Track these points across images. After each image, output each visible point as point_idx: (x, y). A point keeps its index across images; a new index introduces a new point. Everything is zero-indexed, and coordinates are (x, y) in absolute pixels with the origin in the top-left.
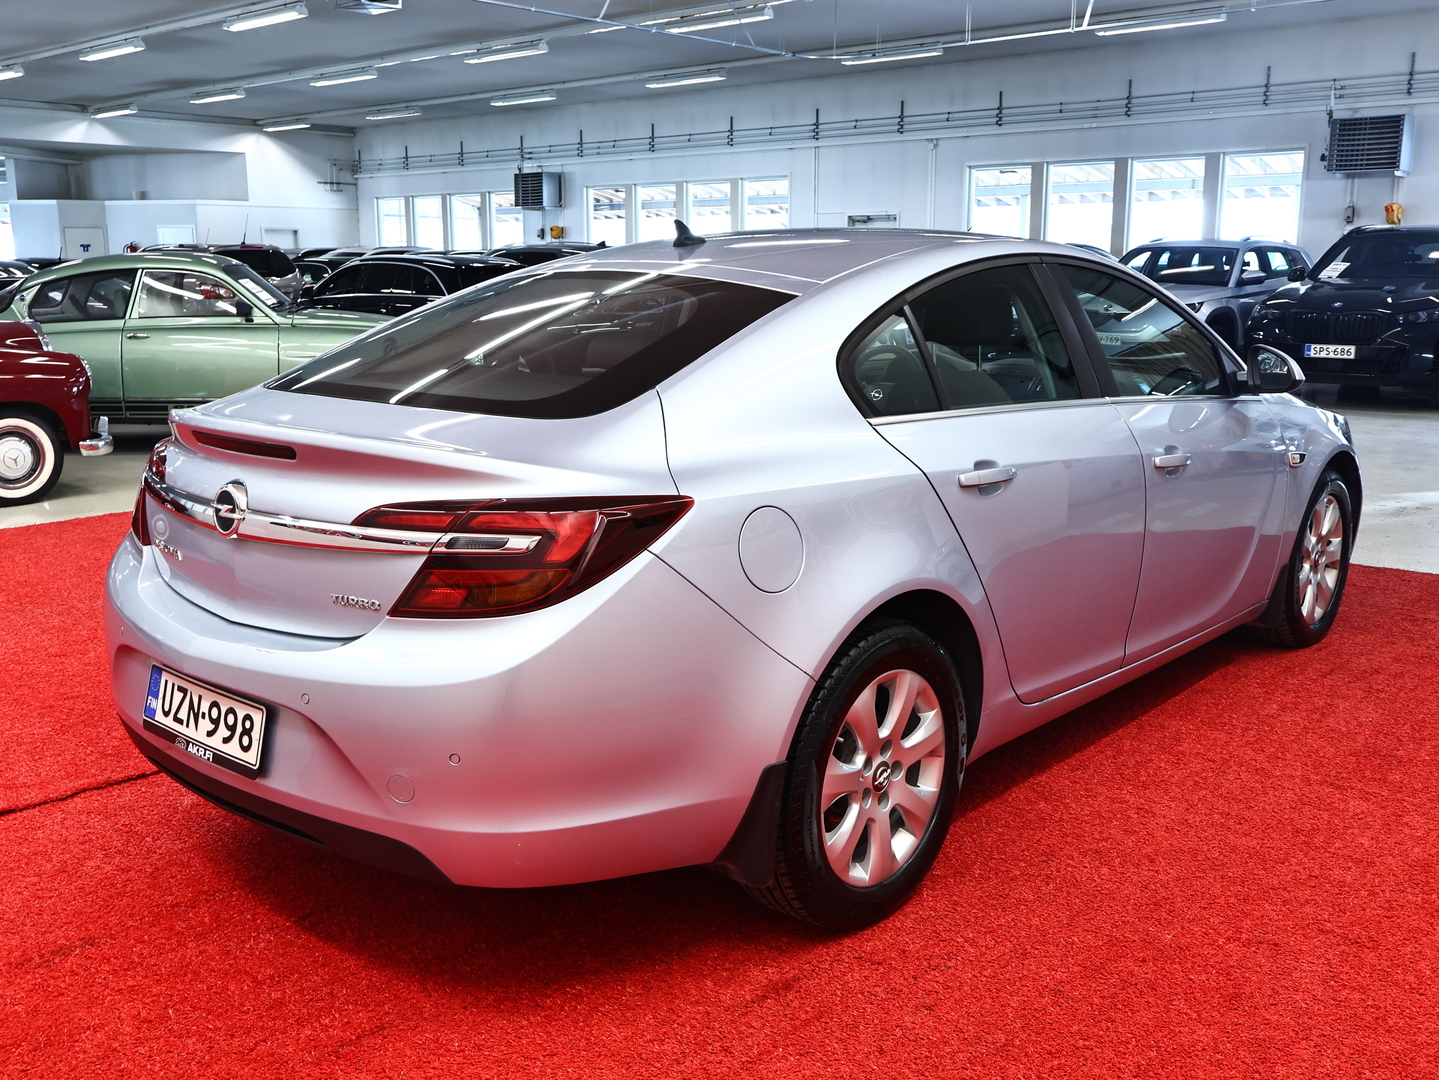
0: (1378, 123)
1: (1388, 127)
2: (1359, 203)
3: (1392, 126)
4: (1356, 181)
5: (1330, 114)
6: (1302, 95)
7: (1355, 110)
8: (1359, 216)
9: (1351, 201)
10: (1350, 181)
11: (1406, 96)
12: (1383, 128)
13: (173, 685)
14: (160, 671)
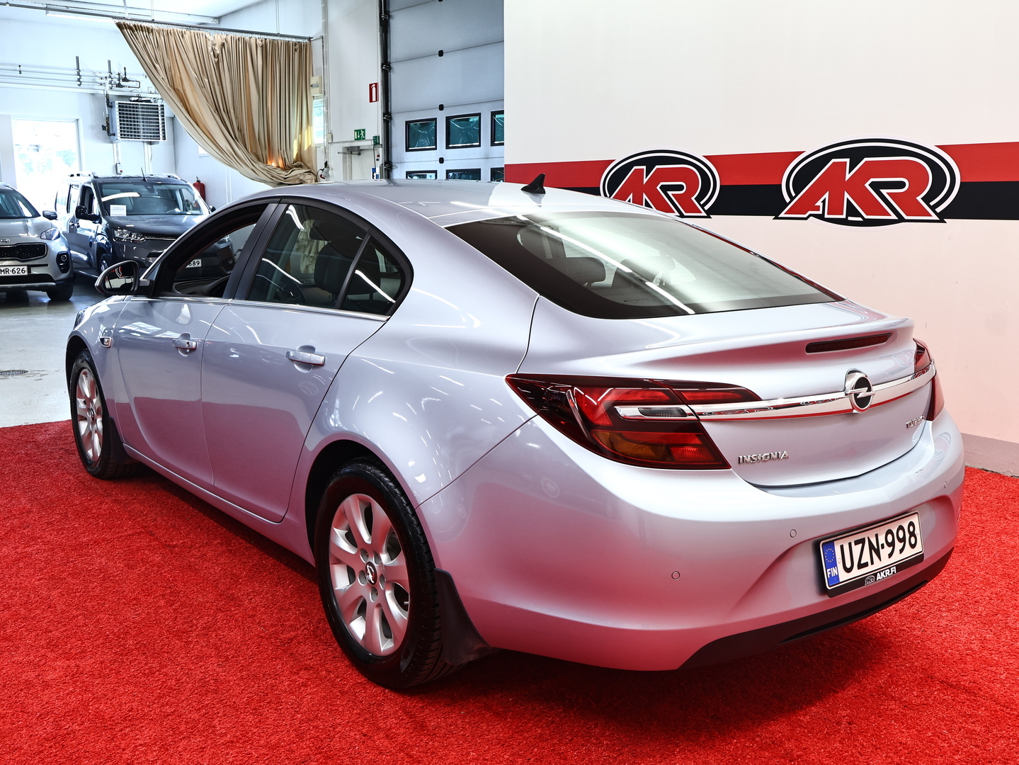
13: (850, 544)
14: (831, 544)
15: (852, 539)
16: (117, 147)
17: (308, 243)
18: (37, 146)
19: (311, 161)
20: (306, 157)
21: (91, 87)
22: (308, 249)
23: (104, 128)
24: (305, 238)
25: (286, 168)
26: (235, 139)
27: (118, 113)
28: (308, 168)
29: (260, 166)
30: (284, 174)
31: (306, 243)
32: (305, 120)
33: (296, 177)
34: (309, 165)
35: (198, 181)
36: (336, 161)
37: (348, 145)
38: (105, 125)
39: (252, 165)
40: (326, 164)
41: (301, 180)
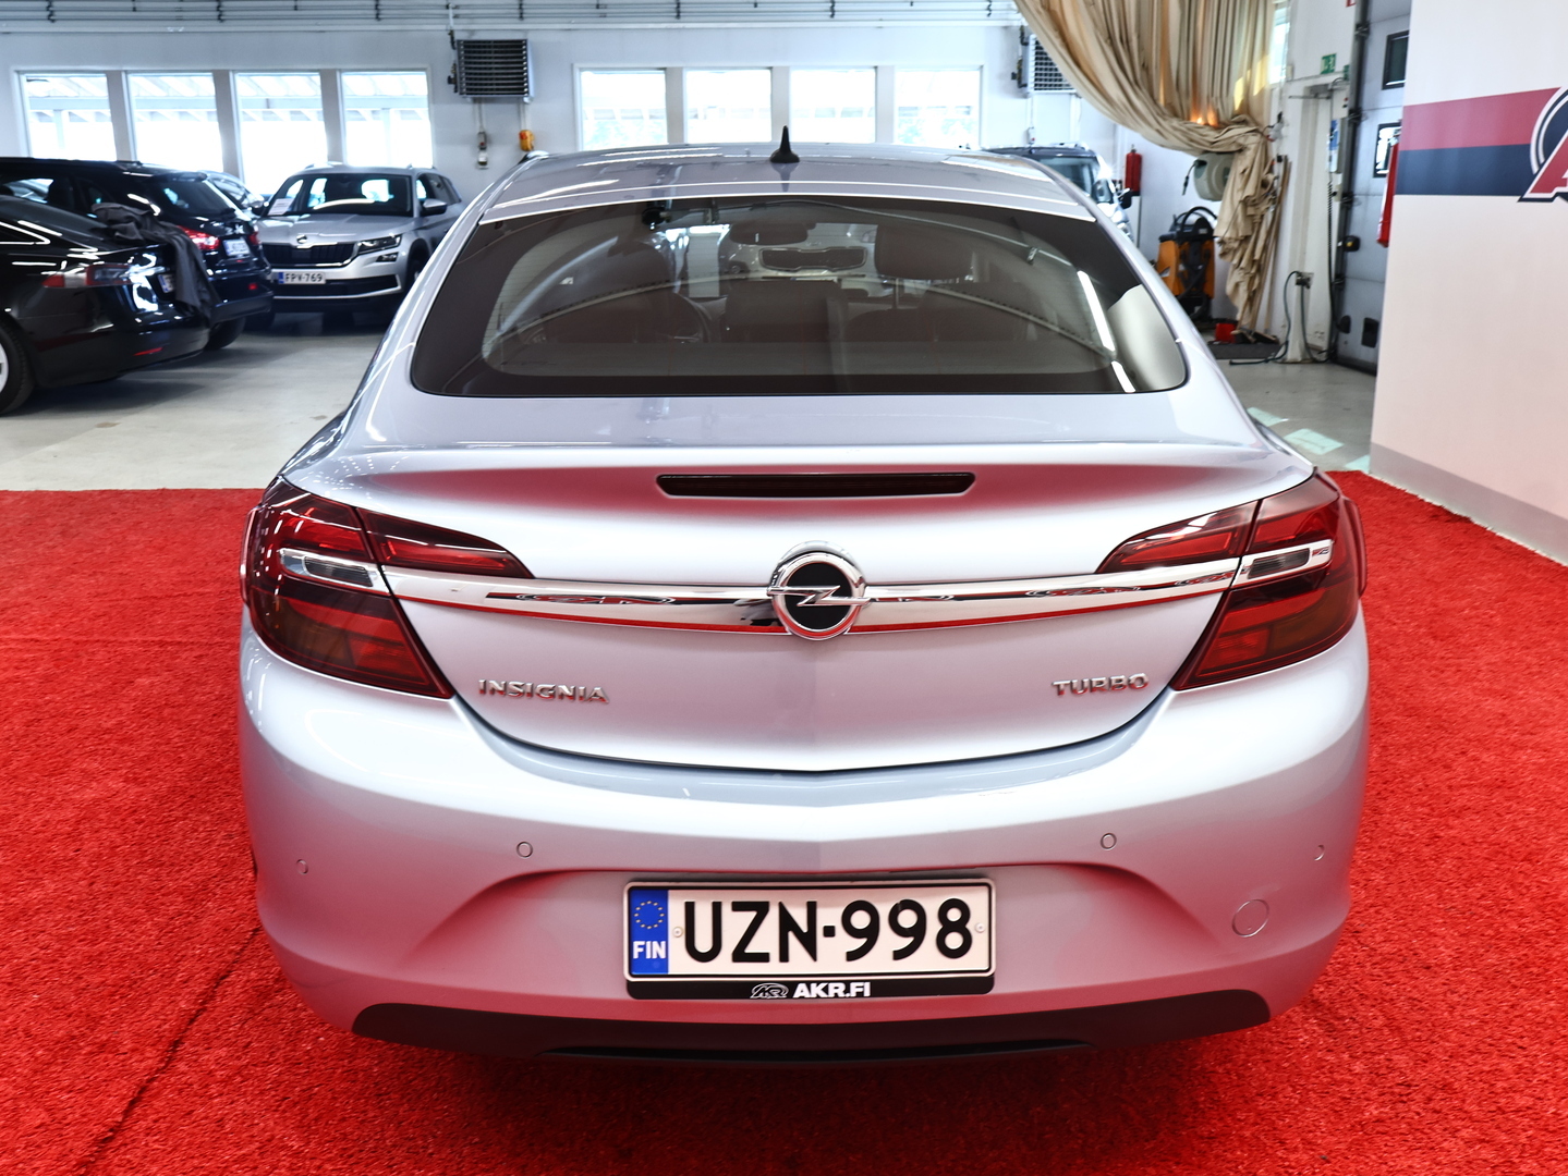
0: (502, 47)
1: (512, 52)
2: (490, 130)
3: (514, 50)
4: (483, 106)
5: (451, 33)
6: (414, 12)
7: (472, 32)
8: (490, 142)
9: (481, 127)
10: (477, 106)
11: (517, 20)
12: (507, 52)
13: (717, 908)
14: (661, 895)
15: (727, 899)
16: (1032, 104)
17: (1240, 245)
18: (968, 107)
19: (1261, 113)
20: (1254, 107)
21: (1004, 17)
22: (1238, 255)
23: (1014, 76)
24: (1234, 236)
25: (1221, 126)
26: (1135, 83)
27: (1033, 53)
28: (1257, 124)
29: (1171, 123)
30: (1212, 135)
31: (1236, 245)
32: (1259, 47)
33: (1232, 140)
34: (1259, 119)
35: (1133, 151)
36: (1293, 110)
37: (1311, 83)
38: (1016, 71)
39: (1158, 122)
40: (1280, 116)
41: (1240, 145)
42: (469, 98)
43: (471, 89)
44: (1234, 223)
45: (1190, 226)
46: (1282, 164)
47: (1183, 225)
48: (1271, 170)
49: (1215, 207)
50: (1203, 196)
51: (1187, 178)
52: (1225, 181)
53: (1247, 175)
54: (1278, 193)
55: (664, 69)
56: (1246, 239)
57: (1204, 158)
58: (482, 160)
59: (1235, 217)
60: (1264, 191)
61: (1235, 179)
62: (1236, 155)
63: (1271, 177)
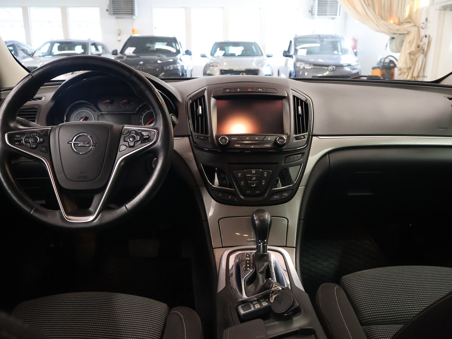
2: (122, 28)
4: (120, 20)
8: (122, 33)
9: (119, 27)
10: (117, 20)
19: (417, 18)
20: (414, 16)
22: (406, 74)
24: (405, 67)
25: (400, 23)
26: (368, 5)
27: (317, 3)
28: (414, 23)
29: (382, 22)
30: (397, 27)
31: (406, 70)
33: (405, 29)
34: (415, 21)
35: (354, 38)
36: (434, 16)
37: (444, 4)
38: (310, 10)
39: (377, 21)
40: (426, 19)
41: (408, 31)
42: (114, 17)
43: (114, 13)
44: (406, 62)
45: (386, 63)
46: (427, 39)
47: (384, 63)
48: (421, 41)
49: (397, 55)
50: (393, 51)
51: (387, 44)
52: (402, 45)
53: (411, 43)
54: (425, 50)
55: (184, 8)
56: (410, 68)
57: (394, 36)
58: (119, 39)
59: (406, 59)
60: (418, 49)
61: (406, 45)
62: (407, 35)
63: (421, 44)
